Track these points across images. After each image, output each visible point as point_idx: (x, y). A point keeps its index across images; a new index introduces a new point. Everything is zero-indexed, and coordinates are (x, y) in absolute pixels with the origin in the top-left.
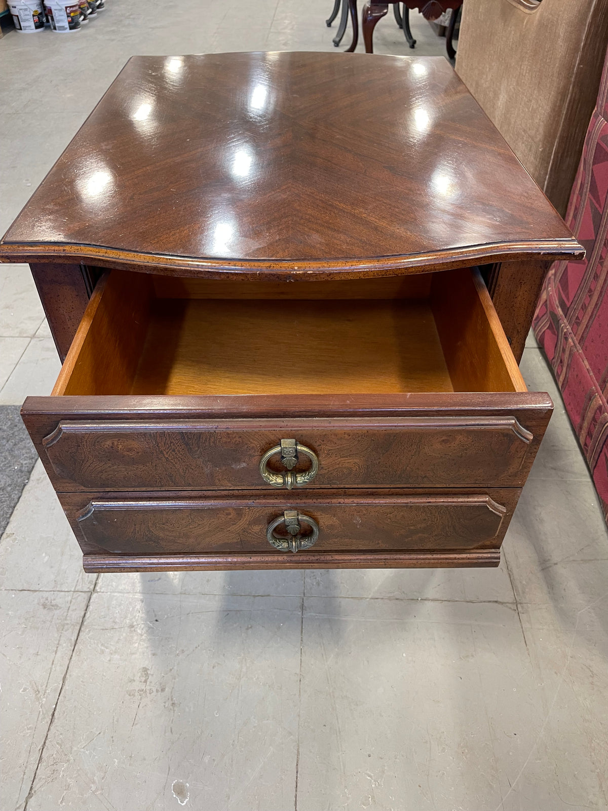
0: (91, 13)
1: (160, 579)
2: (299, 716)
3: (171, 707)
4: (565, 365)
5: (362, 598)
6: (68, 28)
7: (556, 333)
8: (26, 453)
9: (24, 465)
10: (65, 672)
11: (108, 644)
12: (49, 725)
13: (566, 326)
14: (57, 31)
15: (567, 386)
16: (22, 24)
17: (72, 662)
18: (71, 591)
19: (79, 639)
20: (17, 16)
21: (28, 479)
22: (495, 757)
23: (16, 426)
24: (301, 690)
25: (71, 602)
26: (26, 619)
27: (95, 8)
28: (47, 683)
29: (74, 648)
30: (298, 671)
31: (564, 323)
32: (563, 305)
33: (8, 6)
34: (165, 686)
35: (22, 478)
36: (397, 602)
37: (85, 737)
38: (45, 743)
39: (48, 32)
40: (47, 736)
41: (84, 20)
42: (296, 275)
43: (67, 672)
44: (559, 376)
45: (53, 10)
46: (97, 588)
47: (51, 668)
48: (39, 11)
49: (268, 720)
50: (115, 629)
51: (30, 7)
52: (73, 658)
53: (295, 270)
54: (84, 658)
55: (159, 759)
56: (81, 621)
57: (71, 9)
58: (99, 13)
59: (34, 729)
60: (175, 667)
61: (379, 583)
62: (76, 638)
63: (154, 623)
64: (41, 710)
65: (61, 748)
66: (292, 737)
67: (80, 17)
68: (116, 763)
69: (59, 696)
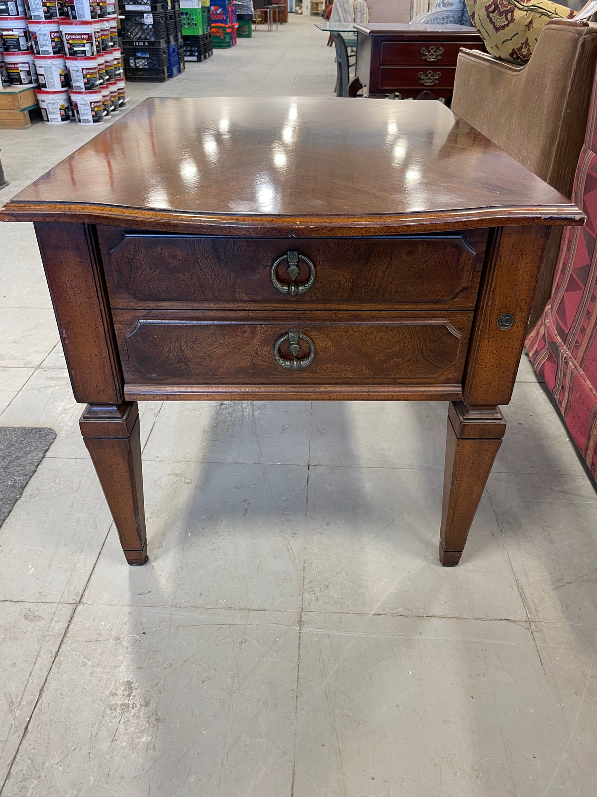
0: (113, 110)
1: (150, 592)
2: (295, 735)
3: (156, 723)
4: (567, 390)
5: (363, 614)
6: (92, 121)
7: (557, 361)
8: (21, 470)
9: (18, 481)
10: (43, 684)
11: (91, 656)
12: (21, 738)
13: (565, 352)
14: (82, 124)
15: (571, 410)
16: (50, 116)
17: (51, 674)
18: (55, 603)
19: (60, 650)
20: (45, 109)
21: (21, 494)
22: (512, 781)
23: (13, 445)
24: (298, 707)
25: (54, 614)
26: (5, 630)
27: (118, 106)
28: (23, 695)
29: (54, 660)
30: (295, 687)
31: (564, 349)
32: (561, 333)
33: (37, 100)
34: (150, 700)
35: (15, 494)
36: (401, 618)
37: (59, 752)
38: (15, 757)
39: (73, 124)
40: (18, 750)
41: (107, 115)
42: (298, 229)
43: (45, 684)
44: (561, 402)
45: (78, 105)
46: (84, 600)
47: (28, 680)
48: (66, 105)
49: (261, 738)
50: (99, 641)
51: (57, 101)
52: (52, 670)
53: (297, 224)
54: (64, 671)
55: (139, 778)
56: (64, 633)
57: (96, 104)
58: (120, 111)
59: (5, 742)
60: (161, 682)
61: (382, 599)
62: (57, 650)
63: (141, 636)
64: (13, 722)
65: (32, 763)
66: (287, 757)
67: (104, 112)
68: (92, 781)
69: (34, 709)
